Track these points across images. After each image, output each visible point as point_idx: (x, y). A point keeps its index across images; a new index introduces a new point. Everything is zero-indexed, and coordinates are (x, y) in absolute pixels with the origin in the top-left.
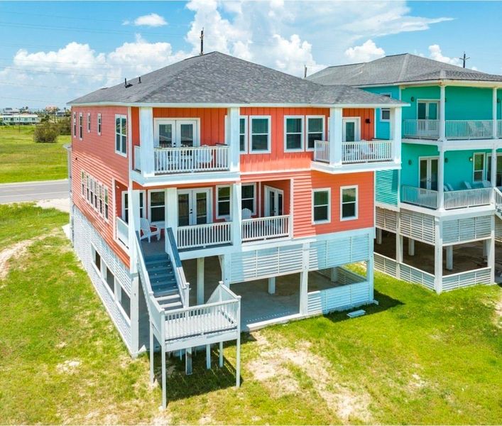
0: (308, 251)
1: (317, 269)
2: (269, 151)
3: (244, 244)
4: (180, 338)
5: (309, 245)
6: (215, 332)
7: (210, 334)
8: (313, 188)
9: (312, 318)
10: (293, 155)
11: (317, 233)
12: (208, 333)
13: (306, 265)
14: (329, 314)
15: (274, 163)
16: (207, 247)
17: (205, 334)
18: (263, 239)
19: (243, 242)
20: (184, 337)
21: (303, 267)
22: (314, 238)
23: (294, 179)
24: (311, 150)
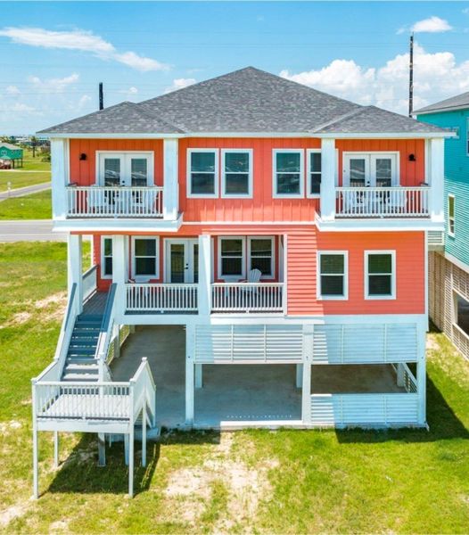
0: (312, 336)
1: (326, 363)
2: (250, 196)
3: (214, 315)
4: (56, 417)
5: (312, 327)
6: (100, 419)
7: (93, 421)
8: (319, 249)
9: (317, 430)
10: (286, 203)
11: (326, 312)
12: (91, 418)
13: (308, 356)
14: (346, 429)
15: (258, 211)
16: (166, 313)
17: (87, 418)
18: (245, 312)
19: (212, 312)
20: (60, 418)
21: (304, 357)
22: (320, 319)
23: (289, 235)
24: (315, 196)
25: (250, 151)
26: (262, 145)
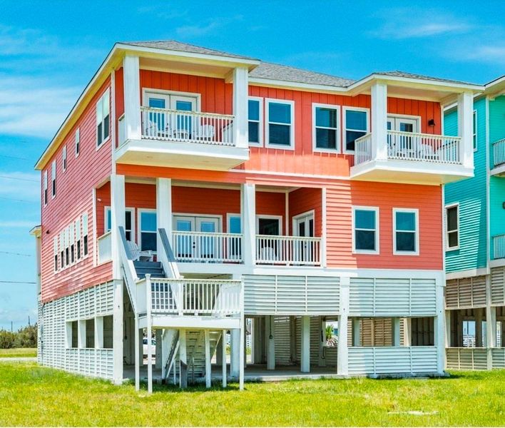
0: (348, 288)
2: (292, 147)
3: (259, 266)
4: (169, 314)
5: (349, 280)
7: (206, 317)
8: (353, 204)
9: (353, 379)
11: (359, 266)
12: (204, 314)
13: (344, 307)
14: (378, 378)
16: (211, 263)
17: (199, 314)
18: (285, 265)
19: (257, 264)
20: (173, 314)
21: (341, 309)
22: (355, 272)
23: (327, 189)
24: (350, 152)
25: (292, 103)
26: (303, 97)
